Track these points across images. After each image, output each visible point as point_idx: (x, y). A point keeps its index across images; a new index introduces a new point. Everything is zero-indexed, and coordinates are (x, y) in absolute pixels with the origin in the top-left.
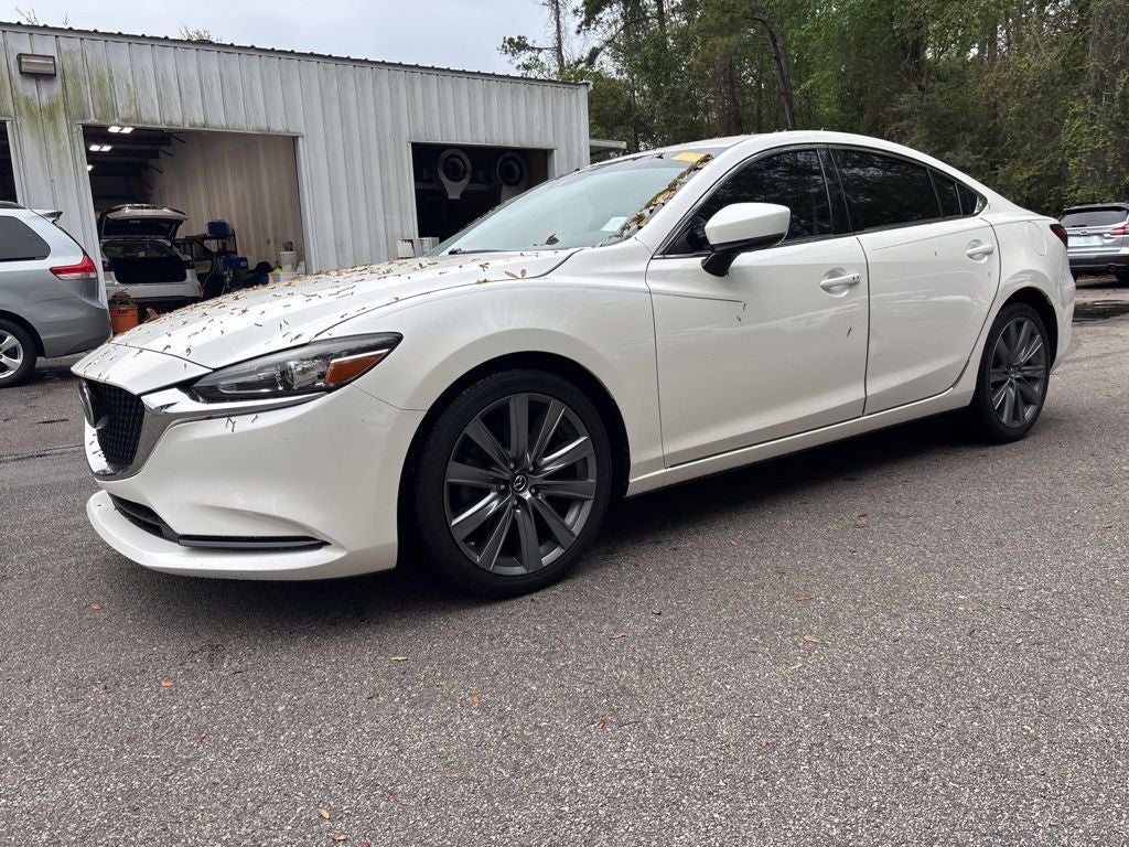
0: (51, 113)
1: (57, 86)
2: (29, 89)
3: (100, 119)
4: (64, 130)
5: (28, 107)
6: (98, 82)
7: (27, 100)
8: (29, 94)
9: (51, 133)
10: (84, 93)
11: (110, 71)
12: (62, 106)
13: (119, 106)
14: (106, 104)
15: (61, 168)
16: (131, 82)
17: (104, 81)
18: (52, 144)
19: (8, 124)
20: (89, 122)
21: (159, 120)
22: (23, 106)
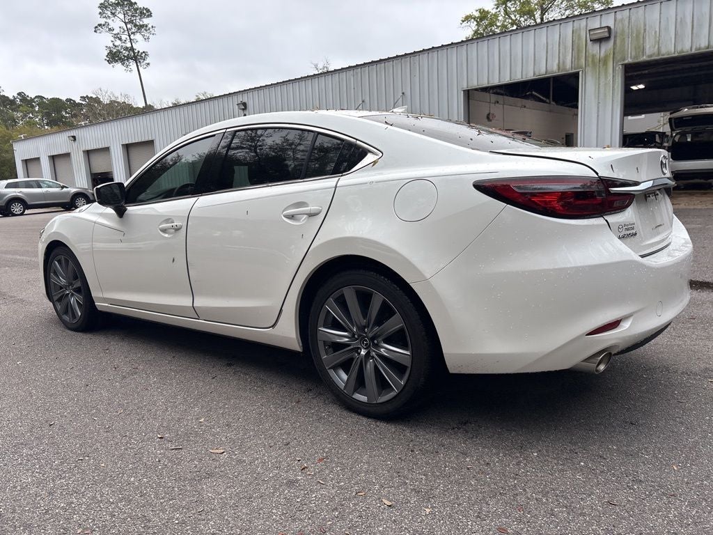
0: (605, 61)
1: (611, 43)
2: (594, 49)
3: (634, 58)
4: (610, 70)
5: (593, 61)
6: (637, 35)
7: (593, 56)
8: (595, 52)
9: (603, 74)
10: (626, 44)
11: (645, 25)
12: (612, 56)
13: (648, 46)
14: (639, 47)
15: (605, 94)
16: (658, 30)
17: (640, 33)
18: (602, 80)
19: (580, 73)
20: (626, 62)
21: (673, 51)
22: (590, 60)
